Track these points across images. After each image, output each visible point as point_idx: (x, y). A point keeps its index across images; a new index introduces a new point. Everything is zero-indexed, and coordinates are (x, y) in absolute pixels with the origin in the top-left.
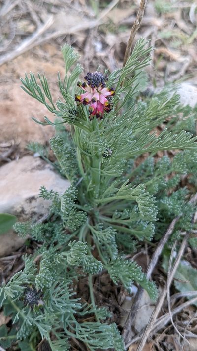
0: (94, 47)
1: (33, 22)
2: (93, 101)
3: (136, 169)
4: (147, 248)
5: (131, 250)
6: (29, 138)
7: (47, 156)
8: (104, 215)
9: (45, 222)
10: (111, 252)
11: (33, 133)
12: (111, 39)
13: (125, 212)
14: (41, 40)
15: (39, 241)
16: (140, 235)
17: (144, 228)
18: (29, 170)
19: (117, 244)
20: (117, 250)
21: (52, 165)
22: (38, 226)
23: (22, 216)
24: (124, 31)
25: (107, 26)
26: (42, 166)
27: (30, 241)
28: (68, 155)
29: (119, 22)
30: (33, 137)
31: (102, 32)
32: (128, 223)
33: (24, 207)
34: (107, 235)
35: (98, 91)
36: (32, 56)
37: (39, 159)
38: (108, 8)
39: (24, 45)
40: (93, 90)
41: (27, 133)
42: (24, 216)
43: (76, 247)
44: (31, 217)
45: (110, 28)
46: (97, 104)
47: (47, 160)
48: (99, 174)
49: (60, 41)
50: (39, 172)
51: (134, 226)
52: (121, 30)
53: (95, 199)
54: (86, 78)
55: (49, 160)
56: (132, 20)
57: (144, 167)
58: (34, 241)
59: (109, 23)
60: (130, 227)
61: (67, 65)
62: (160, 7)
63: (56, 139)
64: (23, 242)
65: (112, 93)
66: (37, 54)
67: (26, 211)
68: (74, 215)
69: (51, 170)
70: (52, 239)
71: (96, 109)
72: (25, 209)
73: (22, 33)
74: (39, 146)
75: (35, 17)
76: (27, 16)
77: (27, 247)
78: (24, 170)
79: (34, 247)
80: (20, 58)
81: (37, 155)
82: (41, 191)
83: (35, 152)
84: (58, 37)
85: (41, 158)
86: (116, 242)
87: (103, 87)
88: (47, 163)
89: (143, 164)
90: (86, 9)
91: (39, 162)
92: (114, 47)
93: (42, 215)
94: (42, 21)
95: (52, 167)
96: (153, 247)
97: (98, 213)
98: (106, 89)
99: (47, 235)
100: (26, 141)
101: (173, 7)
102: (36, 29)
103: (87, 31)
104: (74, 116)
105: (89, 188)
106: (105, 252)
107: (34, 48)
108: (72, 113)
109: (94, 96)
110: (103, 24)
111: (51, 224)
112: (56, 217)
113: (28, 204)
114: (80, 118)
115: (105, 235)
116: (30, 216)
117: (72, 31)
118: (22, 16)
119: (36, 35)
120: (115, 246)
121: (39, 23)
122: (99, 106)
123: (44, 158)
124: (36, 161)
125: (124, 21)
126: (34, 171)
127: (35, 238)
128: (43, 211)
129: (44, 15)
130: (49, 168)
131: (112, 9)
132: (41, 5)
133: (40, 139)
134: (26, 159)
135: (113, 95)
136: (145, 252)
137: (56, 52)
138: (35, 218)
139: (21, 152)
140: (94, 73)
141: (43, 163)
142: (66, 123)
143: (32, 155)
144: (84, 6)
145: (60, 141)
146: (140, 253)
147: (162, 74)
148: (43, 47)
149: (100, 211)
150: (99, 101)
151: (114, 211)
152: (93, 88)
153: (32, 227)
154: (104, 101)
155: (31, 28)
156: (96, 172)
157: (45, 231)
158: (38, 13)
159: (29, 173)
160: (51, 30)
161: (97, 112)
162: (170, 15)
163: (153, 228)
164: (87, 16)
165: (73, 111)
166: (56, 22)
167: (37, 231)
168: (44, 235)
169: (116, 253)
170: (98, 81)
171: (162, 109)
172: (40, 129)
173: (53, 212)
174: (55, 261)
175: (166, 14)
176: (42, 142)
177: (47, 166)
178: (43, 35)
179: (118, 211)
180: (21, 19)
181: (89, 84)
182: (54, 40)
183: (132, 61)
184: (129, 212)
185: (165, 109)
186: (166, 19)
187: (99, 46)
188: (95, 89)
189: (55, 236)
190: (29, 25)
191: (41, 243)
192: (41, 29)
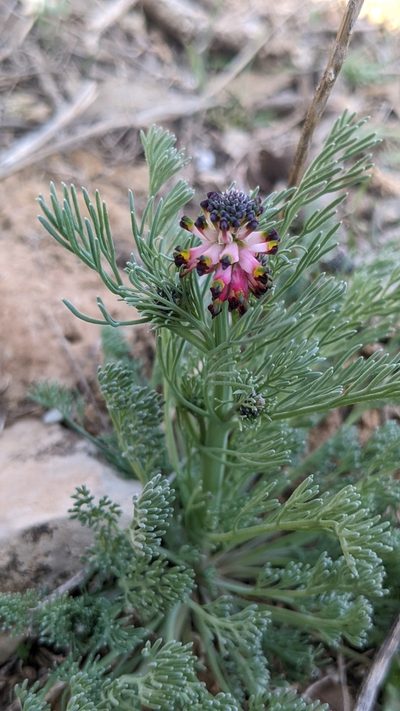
0: (194, 162)
1: (44, 98)
2: (225, 263)
3: (310, 456)
4: (342, 667)
5: (303, 673)
6: (33, 374)
7: (80, 420)
8: (229, 577)
9: (75, 593)
10: (252, 678)
11: (43, 363)
12: (236, 142)
13: (291, 568)
14: (65, 141)
15: (58, 645)
16: (330, 630)
17: (342, 612)
18: (31, 456)
19: (265, 654)
20: (267, 671)
21: (95, 443)
22: (57, 602)
23: (12, 578)
24: (267, 126)
25: (227, 111)
26: (68, 444)
27: (29, 646)
28: (145, 413)
29: (255, 104)
30: (42, 372)
31: (212, 127)
32: (296, 598)
33: (18, 551)
34: (245, 627)
35: (236, 240)
36: (42, 176)
37: (57, 427)
38: (227, 71)
39: (24, 150)
40: (225, 235)
41: (27, 361)
42: (17, 577)
43: (164, 656)
44: (36, 579)
45: (232, 118)
46: (233, 273)
47: (81, 429)
48: (221, 463)
49: (111, 143)
50: (57, 462)
51: (313, 605)
52: (258, 123)
53: (209, 530)
54: (205, 205)
55: (86, 429)
56: (286, 99)
57: (331, 451)
58: (45, 645)
59: (230, 105)
60: (302, 607)
61: (155, 178)
62: (354, 72)
63: (116, 369)
64: (11, 649)
65: (271, 245)
66: (55, 172)
67: (21, 564)
68: (160, 576)
69: (90, 454)
70: (92, 640)
71: (230, 286)
72: (20, 559)
73: (17, 123)
74: (61, 392)
75: (49, 86)
76: (31, 83)
77: (21, 662)
78: (18, 457)
79: (40, 663)
80: (11, 180)
81: (54, 416)
82: (75, 501)
83: (46, 409)
84: (105, 136)
85: (64, 424)
86: (262, 649)
87: (251, 227)
88: (80, 436)
89: (331, 441)
90: (173, 73)
91: (58, 435)
92: (245, 159)
93: (65, 576)
94: (67, 97)
95: (93, 448)
96: (357, 664)
97: (213, 570)
98: (256, 234)
99: (81, 629)
100: (25, 383)
101: (384, 72)
102: (52, 114)
103: (177, 123)
104: (171, 304)
105: (195, 502)
106: (235, 677)
107: (48, 159)
108: (164, 295)
109: (226, 251)
110: (217, 108)
111: (91, 599)
112: (103, 579)
113: (30, 546)
114: (186, 310)
115: (240, 629)
116: (33, 576)
117: (141, 120)
118: (18, 85)
119: (51, 129)
120: (261, 662)
121: (58, 100)
122: (237, 280)
123: (74, 425)
124: (50, 433)
125: (266, 103)
126: (46, 457)
127: (47, 636)
128: (69, 565)
129: (72, 84)
130: (85, 449)
131: (238, 75)
132: (64, 61)
133: (63, 376)
134: (25, 429)
135: (273, 251)
136: (338, 676)
137: (101, 169)
138: (46, 583)
139: (10, 412)
140: (228, 192)
141: (68, 438)
142: (149, 324)
143: (39, 417)
144: (169, 65)
145: (125, 375)
146: (325, 679)
147: (363, 227)
148: (68, 156)
149: (220, 565)
150: (237, 265)
151: (262, 566)
152: (225, 230)
153: (42, 605)
154: (249, 264)
155: (40, 111)
156: (215, 457)
157: (74, 618)
158: (57, 78)
159: (31, 463)
160: (88, 118)
161: (233, 294)
162: (377, 91)
163: (367, 612)
164: (176, 88)
165: (167, 292)
166: (101, 99)
167: (54, 616)
168: (72, 628)
169: (264, 681)
170: (238, 213)
171: (389, 298)
172: (63, 351)
173: (97, 565)
174: (104, 700)
175: (368, 87)
176: (68, 384)
177: (81, 444)
178: (70, 129)
179: (274, 567)
180: (15, 91)
181: (215, 220)
182: (98, 141)
183: (322, 167)
184: (301, 569)
185: (396, 300)
186: (368, 99)
187: (206, 159)
188: (229, 234)
189: (101, 631)
190: (34, 105)
191: (62, 652)
192: (66, 114)
